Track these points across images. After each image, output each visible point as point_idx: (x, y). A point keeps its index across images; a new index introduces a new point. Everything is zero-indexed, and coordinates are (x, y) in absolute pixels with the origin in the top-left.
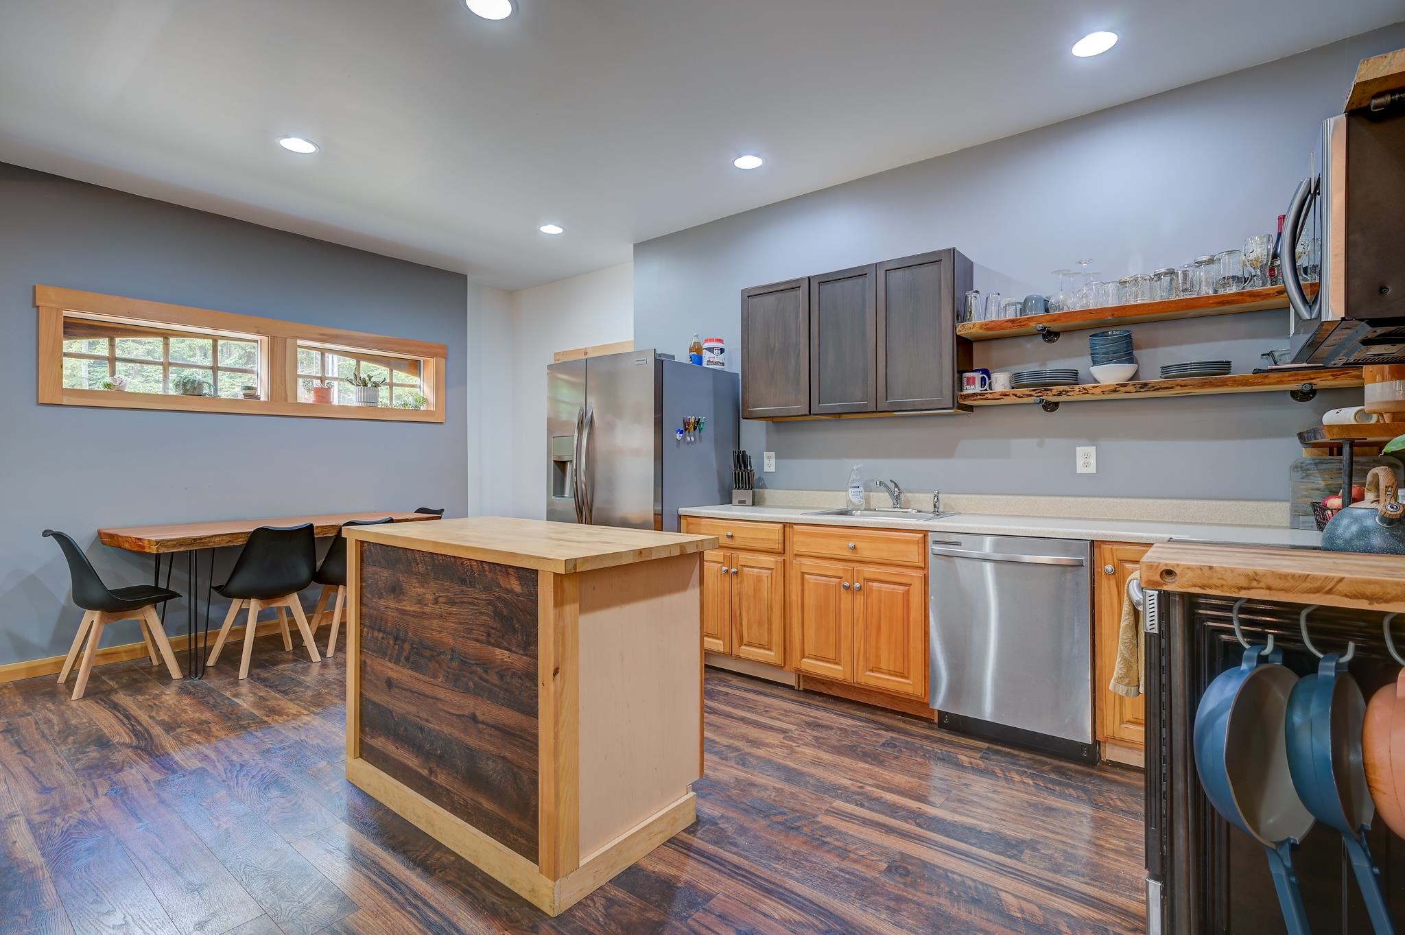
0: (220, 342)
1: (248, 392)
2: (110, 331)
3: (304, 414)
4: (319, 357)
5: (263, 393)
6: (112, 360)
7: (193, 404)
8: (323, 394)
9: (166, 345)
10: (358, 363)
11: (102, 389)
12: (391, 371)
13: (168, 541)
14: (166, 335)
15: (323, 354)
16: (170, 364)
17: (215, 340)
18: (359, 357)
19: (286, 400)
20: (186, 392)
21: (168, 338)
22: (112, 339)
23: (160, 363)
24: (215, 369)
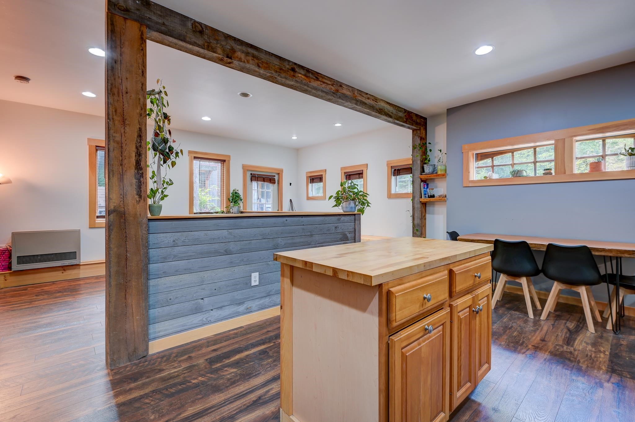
0: (537, 148)
1: (546, 171)
3: (581, 180)
6: (492, 166)
9: (513, 156)
17: (535, 148)
19: (565, 173)
21: (513, 153)
22: (492, 158)
23: (511, 165)
24: (535, 163)
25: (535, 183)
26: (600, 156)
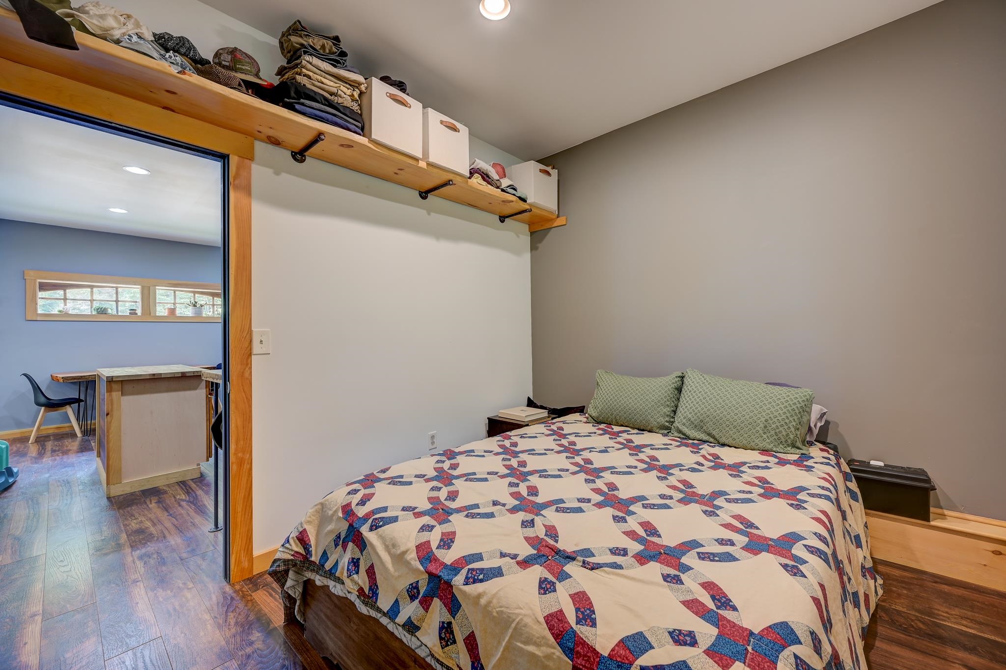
0: (119, 289)
1: (132, 311)
2: (64, 287)
3: (161, 320)
4: (173, 294)
5: (139, 312)
6: (65, 299)
7: (103, 318)
8: (172, 311)
9: (92, 292)
10: (194, 295)
11: (58, 313)
12: (213, 298)
13: (68, 377)
14: (92, 287)
15: (175, 292)
16: (94, 300)
17: (117, 288)
18: (194, 293)
19: (150, 314)
20: (98, 313)
21: (92, 289)
22: (65, 291)
23: (90, 300)
24: (117, 301)
25: (119, 320)
26: (172, 303)
